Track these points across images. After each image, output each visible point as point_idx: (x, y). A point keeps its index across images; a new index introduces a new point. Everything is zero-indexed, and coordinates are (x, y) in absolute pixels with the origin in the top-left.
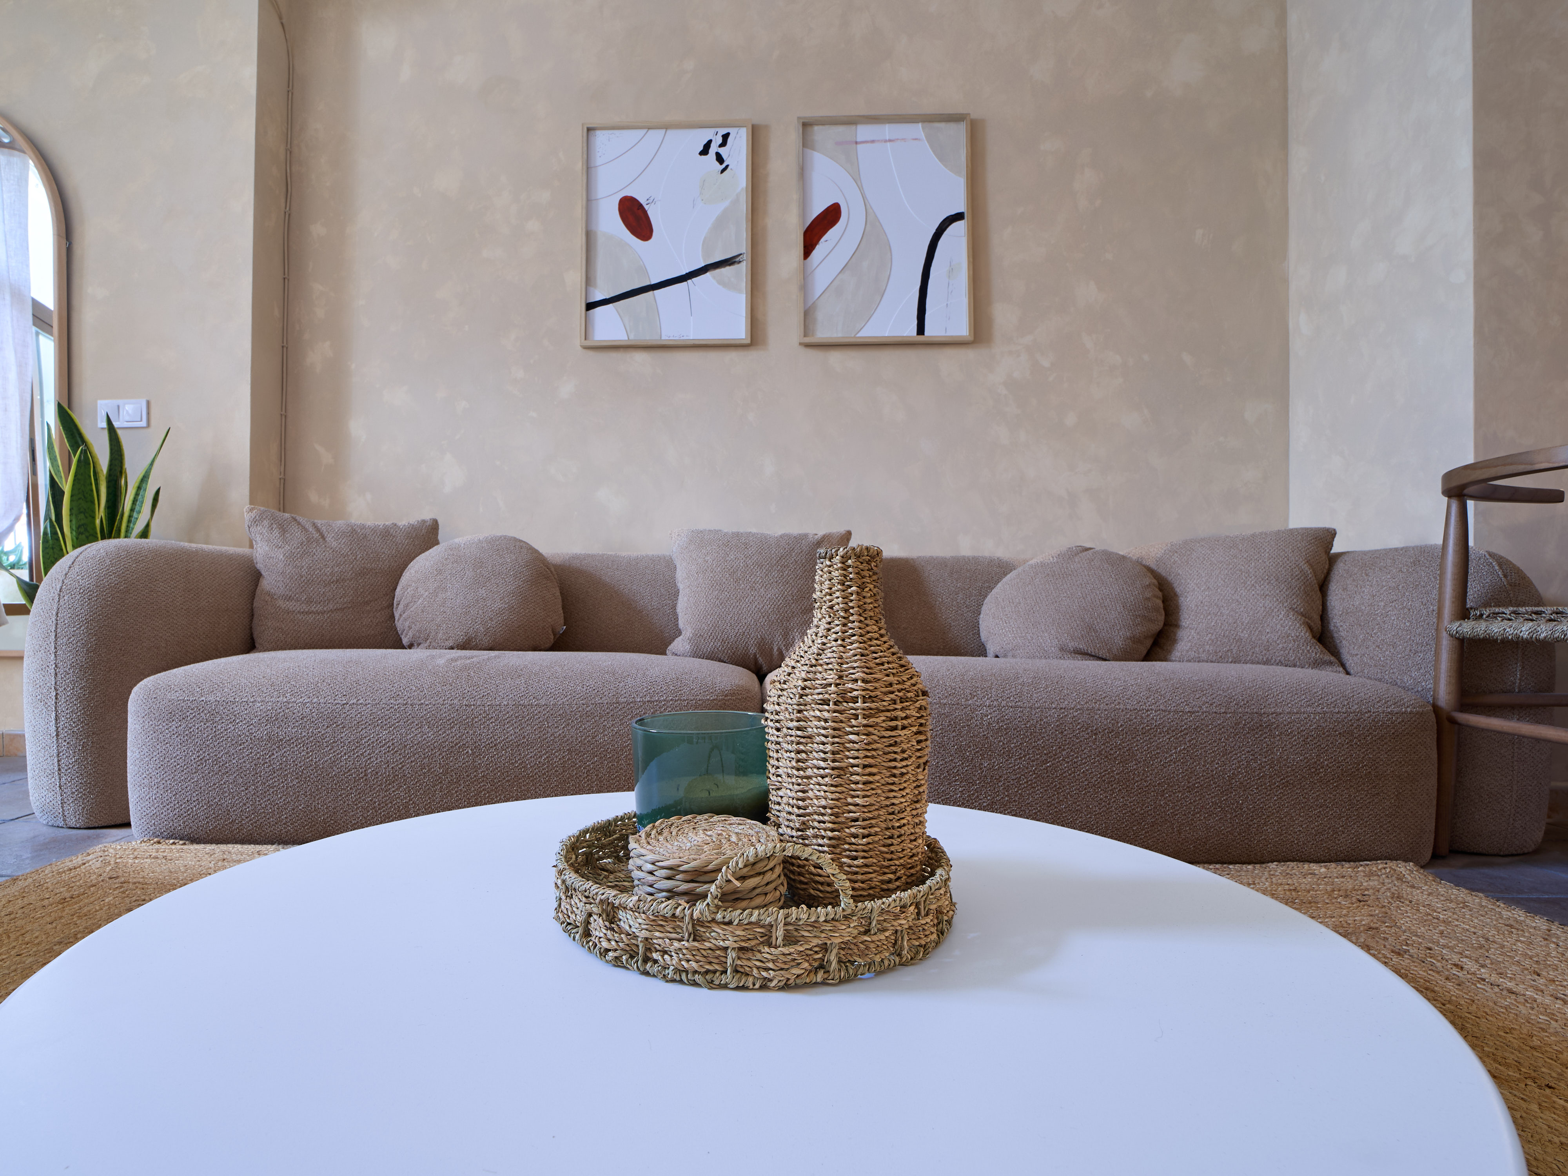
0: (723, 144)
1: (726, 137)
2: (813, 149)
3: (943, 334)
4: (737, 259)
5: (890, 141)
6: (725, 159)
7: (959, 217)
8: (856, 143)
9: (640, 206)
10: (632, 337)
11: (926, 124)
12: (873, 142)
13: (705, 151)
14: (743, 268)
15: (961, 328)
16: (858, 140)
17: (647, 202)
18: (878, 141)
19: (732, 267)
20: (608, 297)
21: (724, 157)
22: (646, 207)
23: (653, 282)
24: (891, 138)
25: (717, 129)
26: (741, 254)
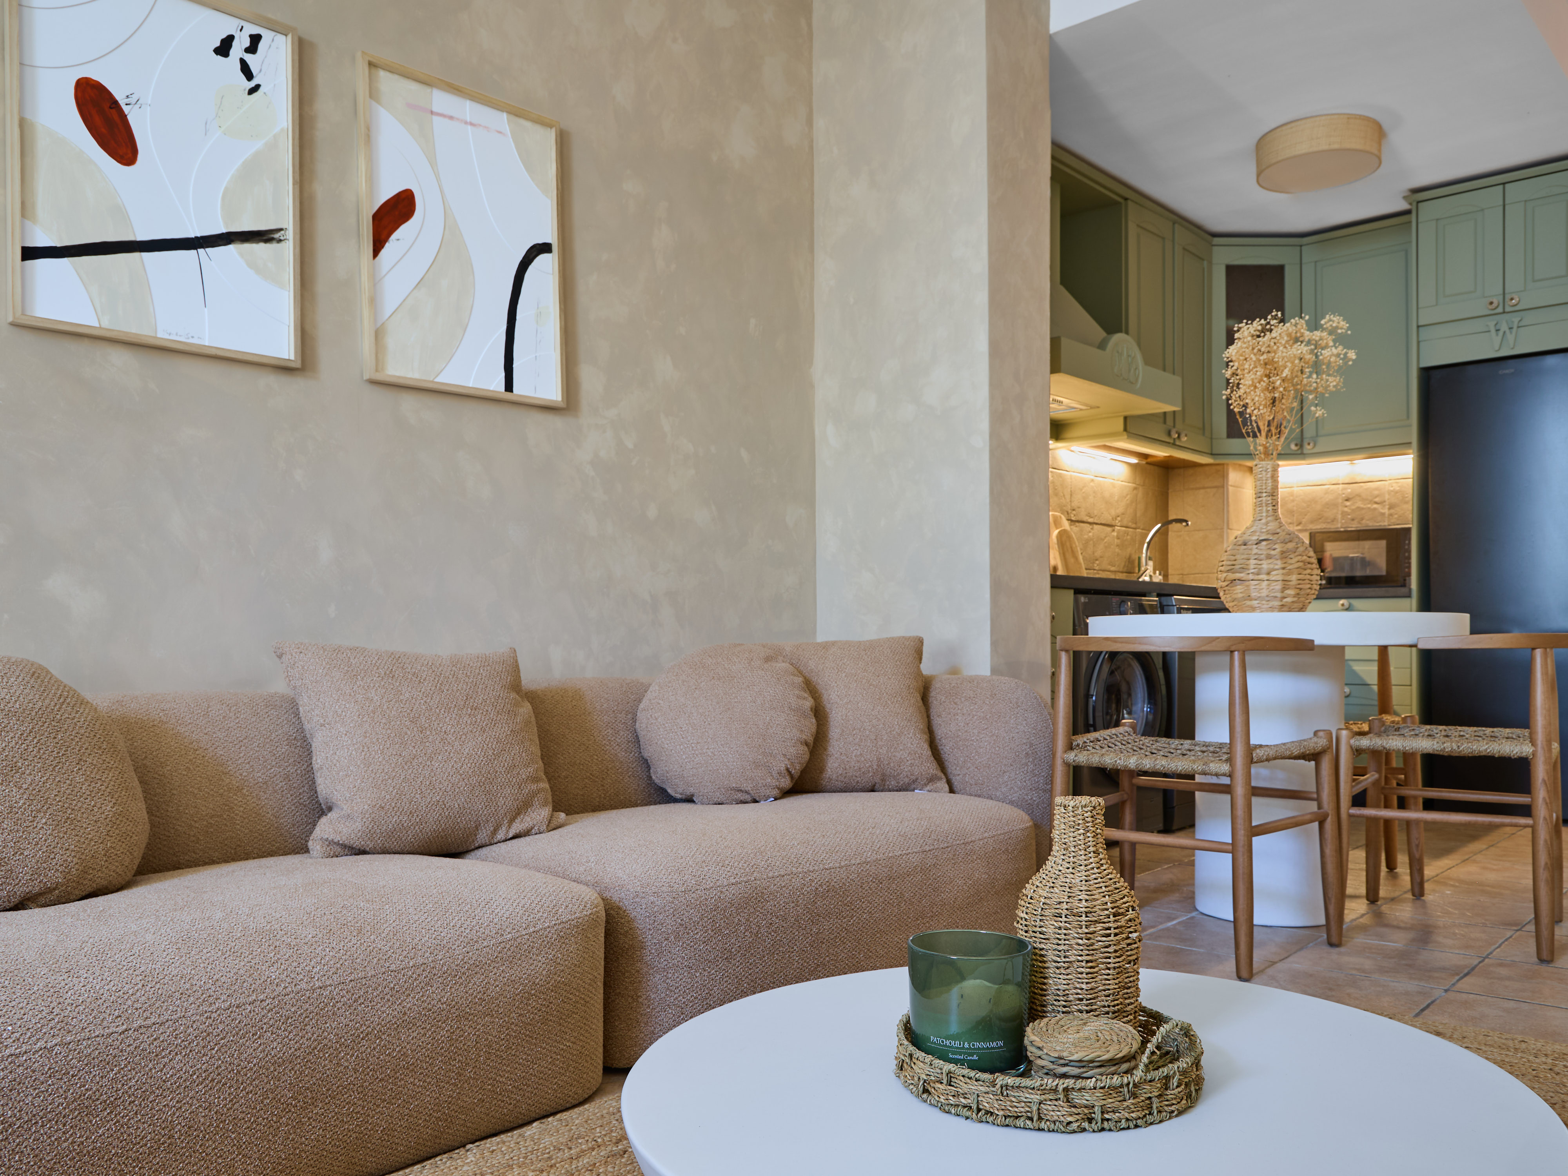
0: (252, 49)
1: (255, 40)
2: (378, 101)
3: (532, 394)
4: (276, 236)
5: (472, 124)
6: (254, 74)
7: (545, 248)
8: (432, 113)
9: (114, 104)
10: (106, 324)
11: (512, 117)
12: (451, 118)
13: (224, 48)
14: (287, 250)
15: (553, 393)
16: (435, 109)
17: (127, 101)
18: (458, 119)
19: (268, 245)
20: (58, 245)
21: (254, 70)
22: (126, 109)
23: (140, 238)
24: (474, 121)
25: (243, 23)
26: (281, 230)
